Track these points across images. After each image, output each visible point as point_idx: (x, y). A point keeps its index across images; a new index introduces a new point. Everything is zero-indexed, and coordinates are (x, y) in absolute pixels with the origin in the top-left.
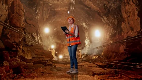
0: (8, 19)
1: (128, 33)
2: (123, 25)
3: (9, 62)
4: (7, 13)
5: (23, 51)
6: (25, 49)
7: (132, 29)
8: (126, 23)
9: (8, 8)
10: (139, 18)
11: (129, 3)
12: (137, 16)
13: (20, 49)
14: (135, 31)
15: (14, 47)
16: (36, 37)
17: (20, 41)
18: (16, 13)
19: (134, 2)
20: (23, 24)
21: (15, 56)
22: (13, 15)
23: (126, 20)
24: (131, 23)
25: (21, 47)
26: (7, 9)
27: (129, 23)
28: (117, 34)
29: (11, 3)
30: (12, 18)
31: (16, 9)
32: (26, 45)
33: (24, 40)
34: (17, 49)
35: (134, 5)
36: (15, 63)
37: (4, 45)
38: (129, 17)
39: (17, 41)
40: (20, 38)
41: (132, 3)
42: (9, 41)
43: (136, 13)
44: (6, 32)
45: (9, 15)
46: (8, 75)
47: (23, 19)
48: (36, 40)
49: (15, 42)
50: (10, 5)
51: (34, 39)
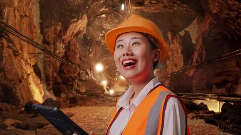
0: (65, 57)
1: (172, 69)
2: (168, 62)
3: (66, 94)
4: (64, 51)
5: (78, 85)
6: (80, 83)
7: (176, 65)
8: (170, 61)
9: (65, 47)
10: (182, 56)
11: (173, 43)
12: (180, 54)
13: (75, 83)
14: (178, 67)
15: (70, 82)
16: (90, 74)
17: (75, 76)
18: (73, 51)
19: (178, 41)
20: (78, 61)
21: (72, 89)
22: (69, 53)
23: (171, 58)
24: (175, 60)
25: (77, 82)
26: (63, 47)
27: (173, 61)
28: (163, 70)
29: (67, 42)
30: (68, 56)
31: (72, 47)
32: (81, 81)
33: (79, 75)
34: (73, 83)
35: (178, 44)
36: (71, 96)
37: (61, 79)
38: (173, 55)
39: (73, 77)
40: (75, 73)
41: (176, 43)
42: (66, 76)
43: (180, 51)
44: (63, 68)
45: (66, 53)
46: (66, 105)
47: (78, 56)
48: (90, 75)
49: (71, 77)
50: (67, 45)
51: (88, 75)
